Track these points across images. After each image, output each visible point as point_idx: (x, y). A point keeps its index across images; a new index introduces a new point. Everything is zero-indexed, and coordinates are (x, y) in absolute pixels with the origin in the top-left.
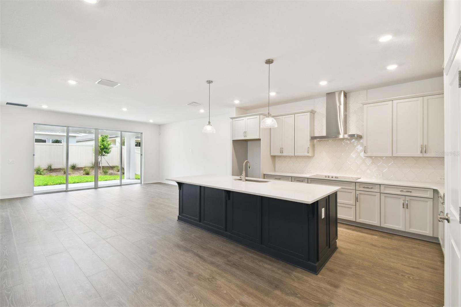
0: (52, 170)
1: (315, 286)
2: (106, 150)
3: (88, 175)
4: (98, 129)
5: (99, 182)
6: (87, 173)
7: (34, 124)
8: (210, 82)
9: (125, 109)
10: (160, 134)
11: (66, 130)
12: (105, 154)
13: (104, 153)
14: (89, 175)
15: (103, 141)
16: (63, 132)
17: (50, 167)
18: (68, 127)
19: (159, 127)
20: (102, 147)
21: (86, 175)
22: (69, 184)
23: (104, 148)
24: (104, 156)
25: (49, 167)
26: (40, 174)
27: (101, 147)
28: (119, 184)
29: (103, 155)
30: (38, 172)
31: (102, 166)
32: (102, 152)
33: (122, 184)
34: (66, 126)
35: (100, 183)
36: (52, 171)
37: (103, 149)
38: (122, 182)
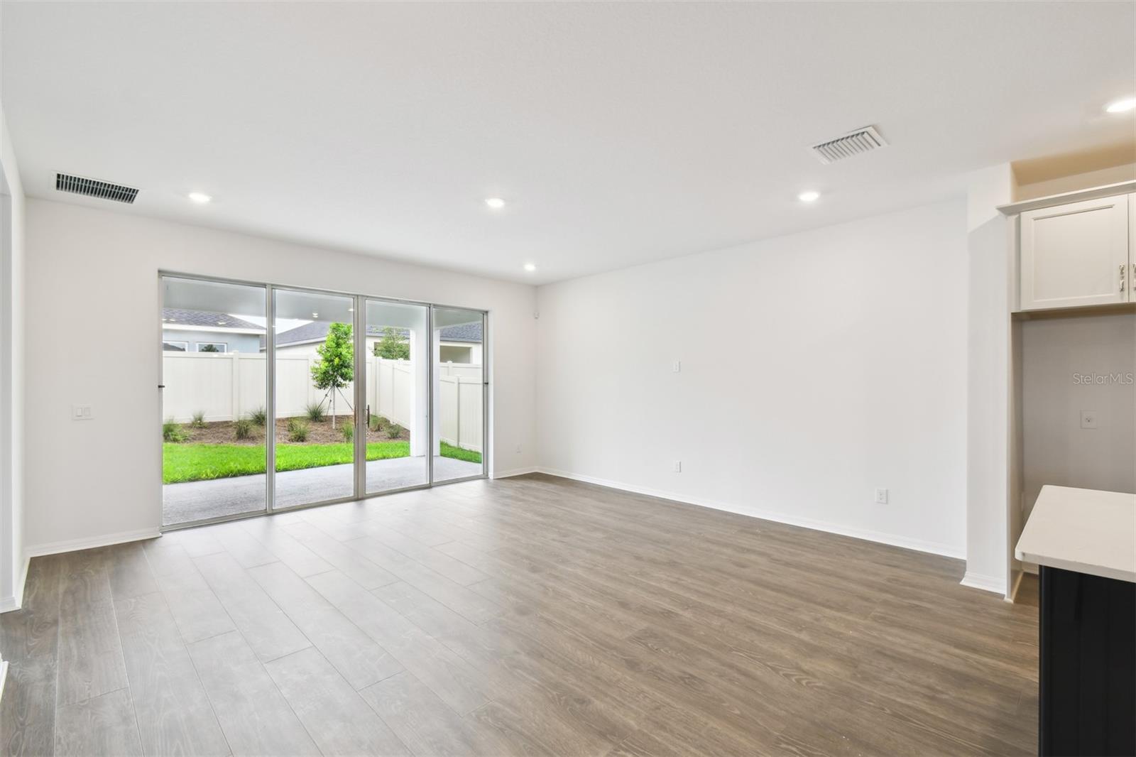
0: (205, 427)
2: (346, 370)
3: (302, 441)
6: (300, 437)
10: (538, 315)
12: (342, 381)
13: (340, 379)
14: (305, 443)
15: (338, 345)
17: (200, 419)
19: (537, 291)
20: (337, 361)
21: (297, 441)
23: (341, 365)
24: (339, 388)
25: (196, 420)
26: (175, 440)
27: (332, 361)
29: (338, 386)
30: (169, 433)
31: (336, 416)
32: (336, 377)
36: (204, 430)
37: (339, 369)
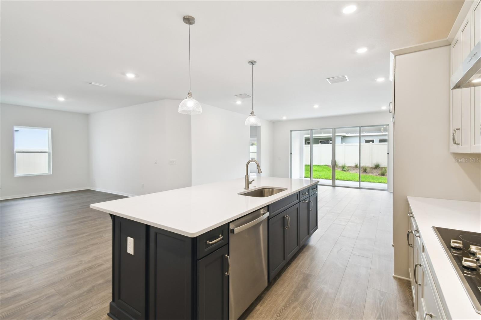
1: (90, 307)
4: (334, 128)
5: (336, 181)
7: (291, 131)
8: (252, 63)
9: (316, 106)
16: (308, 134)
18: (311, 130)
28: (358, 187)
33: (361, 187)
34: (309, 130)
35: (337, 183)
38: (361, 185)
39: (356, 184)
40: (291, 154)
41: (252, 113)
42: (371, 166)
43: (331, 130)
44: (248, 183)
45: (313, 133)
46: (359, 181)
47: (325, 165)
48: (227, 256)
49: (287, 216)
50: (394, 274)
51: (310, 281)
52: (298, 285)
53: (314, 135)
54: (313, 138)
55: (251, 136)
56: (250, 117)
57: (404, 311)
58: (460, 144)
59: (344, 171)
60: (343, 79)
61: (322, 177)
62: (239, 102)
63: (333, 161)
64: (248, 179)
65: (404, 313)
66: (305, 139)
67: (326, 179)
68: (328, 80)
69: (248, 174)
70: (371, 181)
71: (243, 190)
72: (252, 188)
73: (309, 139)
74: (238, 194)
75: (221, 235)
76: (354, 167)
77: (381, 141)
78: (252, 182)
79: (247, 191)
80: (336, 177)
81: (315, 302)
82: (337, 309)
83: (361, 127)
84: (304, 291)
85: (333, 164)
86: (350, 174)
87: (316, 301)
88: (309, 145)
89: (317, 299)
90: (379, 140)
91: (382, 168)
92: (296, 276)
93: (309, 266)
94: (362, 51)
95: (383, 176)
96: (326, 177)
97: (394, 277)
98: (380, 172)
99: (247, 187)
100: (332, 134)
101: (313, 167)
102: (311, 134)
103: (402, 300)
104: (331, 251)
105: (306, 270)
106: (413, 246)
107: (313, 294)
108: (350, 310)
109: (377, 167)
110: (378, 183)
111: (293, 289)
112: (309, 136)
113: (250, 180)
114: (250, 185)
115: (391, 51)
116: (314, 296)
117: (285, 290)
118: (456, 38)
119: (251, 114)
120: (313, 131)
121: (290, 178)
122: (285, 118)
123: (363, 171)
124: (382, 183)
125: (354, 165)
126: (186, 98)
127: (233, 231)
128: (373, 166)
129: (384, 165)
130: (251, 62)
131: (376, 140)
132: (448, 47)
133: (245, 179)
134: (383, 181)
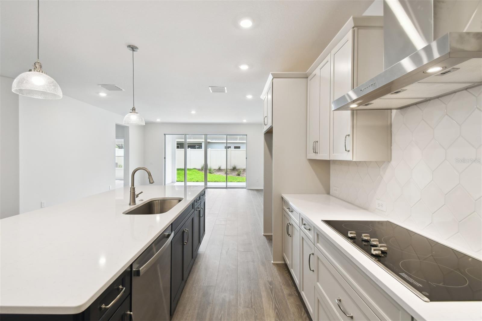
4: (206, 134)
7: (164, 134)
8: (133, 48)
9: (193, 112)
11: (184, 138)
16: (182, 139)
18: (185, 135)
22: (187, 182)
28: (225, 187)
33: (228, 187)
34: (184, 135)
38: (228, 185)
39: (224, 184)
40: (165, 158)
41: (134, 109)
42: (230, 169)
43: (204, 136)
44: (134, 196)
45: (187, 138)
46: (227, 182)
47: (194, 168)
48: (129, 313)
49: (186, 230)
50: (273, 261)
51: (211, 294)
52: (200, 304)
53: (188, 140)
54: (187, 142)
55: (117, 137)
56: (131, 113)
57: (289, 294)
58: (318, 153)
59: (211, 173)
60: (223, 91)
61: (193, 180)
62: (103, 94)
63: (205, 165)
64: (134, 193)
65: (290, 295)
66: (177, 143)
67: (196, 182)
68: (210, 88)
69: (133, 186)
70: (232, 181)
71: (129, 208)
72: (139, 202)
73: (183, 143)
74: (123, 213)
75: (121, 287)
76: (218, 170)
77: (235, 148)
78: (139, 195)
79: (133, 207)
80: (208, 180)
81: (221, 317)
82: (242, 315)
83: (228, 135)
84: (208, 308)
85: (205, 167)
86: (215, 176)
87: (222, 315)
88: (184, 149)
89: (222, 312)
90: (234, 147)
91: (238, 169)
92: (196, 293)
93: (206, 277)
94: (244, 67)
95: (239, 176)
96: (197, 179)
97: (274, 264)
98: (237, 173)
99: (133, 201)
100: (205, 139)
101: (187, 171)
102: (185, 139)
103: (285, 283)
104: (221, 254)
105: (204, 283)
106: (291, 236)
107: (217, 309)
108: (253, 311)
109: (234, 169)
110: (237, 182)
111: (196, 311)
112: (183, 140)
113: (136, 193)
114: (137, 200)
115: (272, 73)
116: (219, 311)
117: (187, 316)
118: (314, 73)
119: (131, 111)
120: (187, 136)
121: (163, 185)
122: (158, 120)
123: (225, 173)
124: (240, 182)
125: (217, 168)
126: (30, 70)
127: (138, 273)
128: (232, 168)
129: (239, 167)
130: (131, 46)
131: (232, 146)
132: (305, 79)
133: (131, 191)
134: (240, 181)
